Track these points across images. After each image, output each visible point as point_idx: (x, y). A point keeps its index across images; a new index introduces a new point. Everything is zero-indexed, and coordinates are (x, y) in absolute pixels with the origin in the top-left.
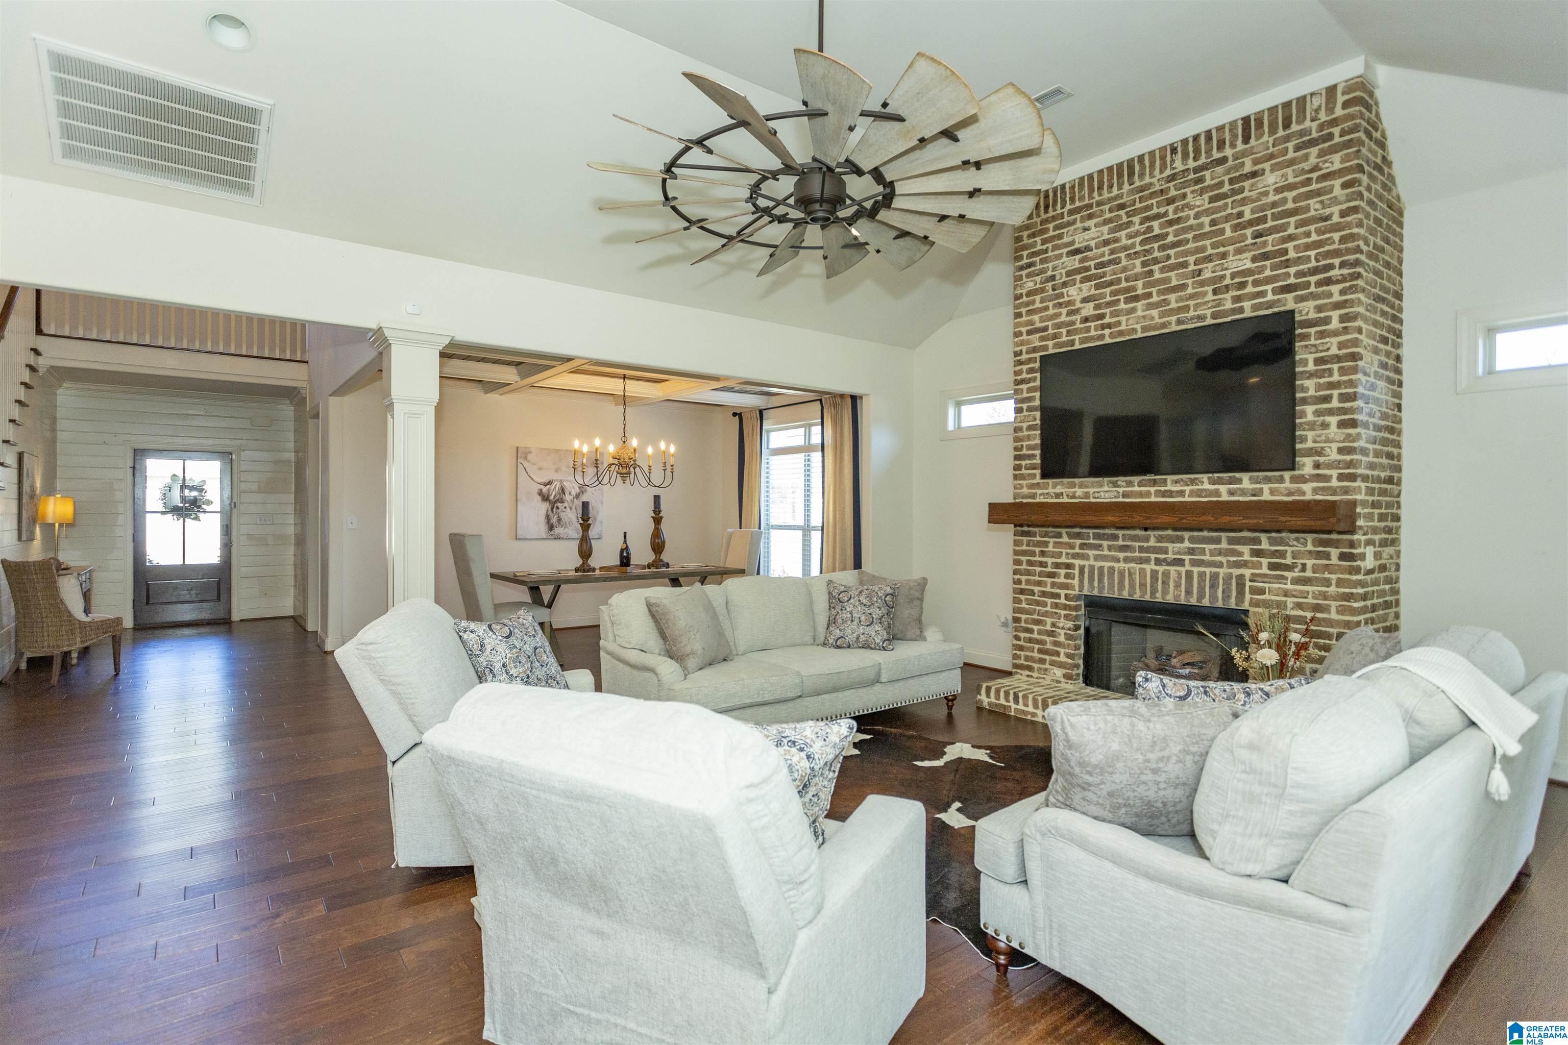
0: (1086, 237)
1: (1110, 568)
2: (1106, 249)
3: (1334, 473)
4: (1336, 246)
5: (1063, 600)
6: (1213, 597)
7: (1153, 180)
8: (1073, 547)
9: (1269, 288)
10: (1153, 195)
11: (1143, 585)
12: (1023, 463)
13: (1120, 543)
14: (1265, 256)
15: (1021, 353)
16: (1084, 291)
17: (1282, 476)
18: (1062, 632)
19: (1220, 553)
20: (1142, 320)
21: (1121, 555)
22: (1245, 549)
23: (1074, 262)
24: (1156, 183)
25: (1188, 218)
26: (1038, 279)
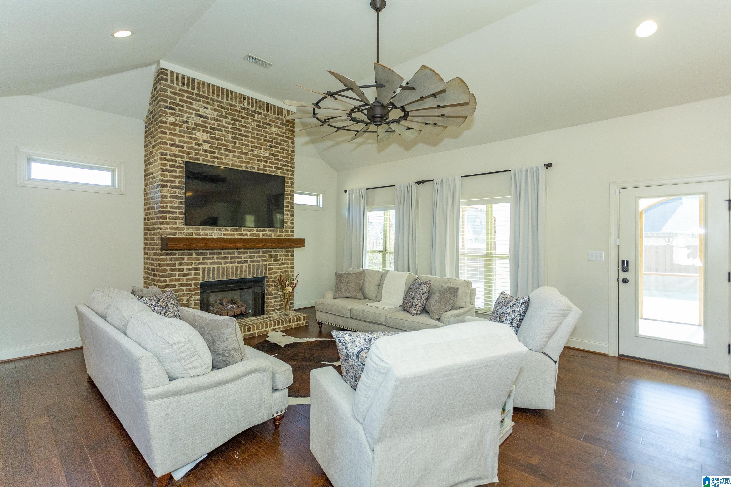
0: (206, 112)
1: (218, 267)
2: (216, 122)
3: (289, 230)
4: (289, 160)
5: (193, 287)
6: (258, 273)
7: (236, 104)
8: (199, 260)
9: (273, 166)
10: (236, 110)
11: (232, 273)
12: (168, 216)
13: (223, 256)
14: (272, 155)
15: (166, 154)
16: (205, 136)
17: (277, 230)
18: (193, 302)
19: (260, 257)
20: (232, 161)
21: (223, 261)
22: (267, 255)
23: (200, 121)
24: (237, 106)
25: (249, 128)
26: (178, 119)
